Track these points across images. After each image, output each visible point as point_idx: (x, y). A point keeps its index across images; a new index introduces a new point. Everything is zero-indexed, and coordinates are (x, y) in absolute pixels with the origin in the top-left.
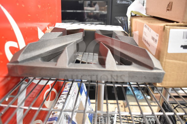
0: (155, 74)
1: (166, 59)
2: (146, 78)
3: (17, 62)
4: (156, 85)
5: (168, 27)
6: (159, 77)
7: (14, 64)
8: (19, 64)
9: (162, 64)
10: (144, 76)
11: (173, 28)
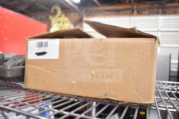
1: (27, 64)
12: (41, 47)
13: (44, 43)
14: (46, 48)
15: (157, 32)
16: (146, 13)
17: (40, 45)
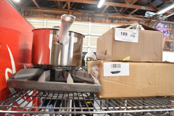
0: (95, 86)
1: (103, 80)
2: (90, 89)
3: (14, 79)
4: (99, 97)
5: (103, 61)
6: (98, 88)
7: (12, 80)
8: (15, 80)
9: (99, 81)
10: (89, 88)
11: (105, 62)
12: (115, 67)
13: (117, 65)
14: (120, 68)
15: (88, 35)
16: (80, 19)
17: (115, 66)
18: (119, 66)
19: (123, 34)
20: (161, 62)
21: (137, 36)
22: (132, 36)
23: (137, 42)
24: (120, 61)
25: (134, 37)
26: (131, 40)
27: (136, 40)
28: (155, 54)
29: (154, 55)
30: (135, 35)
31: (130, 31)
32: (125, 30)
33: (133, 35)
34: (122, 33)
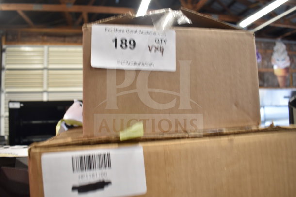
5: (39, 151)
12: (90, 168)
14: (107, 170)
18: (106, 162)
19: (119, 43)
20: (258, 131)
21: (171, 47)
22: (154, 49)
23: (173, 68)
24: (107, 142)
25: (162, 51)
26: (152, 65)
27: (167, 63)
28: (236, 105)
29: (234, 107)
30: (163, 45)
31: (144, 33)
32: (129, 31)
33: (156, 45)
34: (116, 40)
